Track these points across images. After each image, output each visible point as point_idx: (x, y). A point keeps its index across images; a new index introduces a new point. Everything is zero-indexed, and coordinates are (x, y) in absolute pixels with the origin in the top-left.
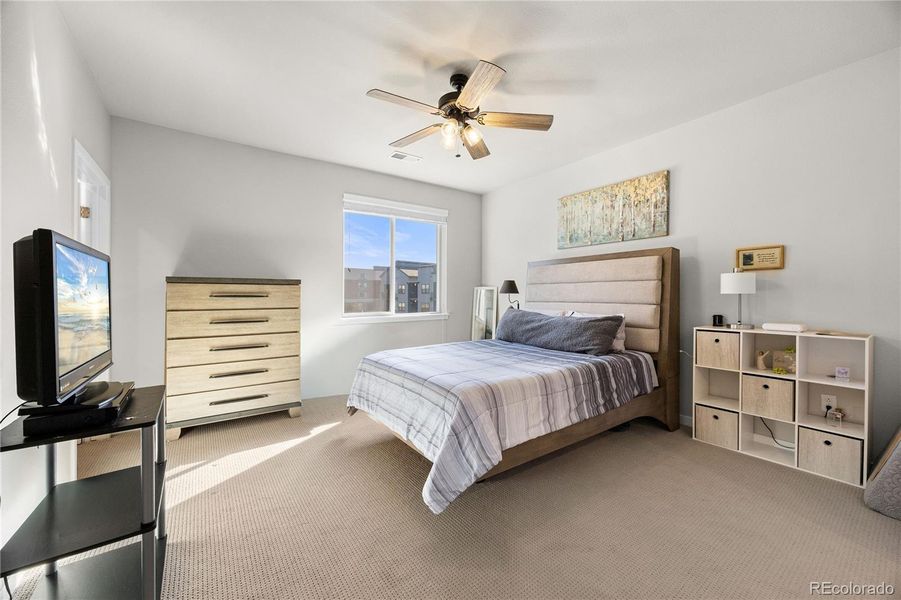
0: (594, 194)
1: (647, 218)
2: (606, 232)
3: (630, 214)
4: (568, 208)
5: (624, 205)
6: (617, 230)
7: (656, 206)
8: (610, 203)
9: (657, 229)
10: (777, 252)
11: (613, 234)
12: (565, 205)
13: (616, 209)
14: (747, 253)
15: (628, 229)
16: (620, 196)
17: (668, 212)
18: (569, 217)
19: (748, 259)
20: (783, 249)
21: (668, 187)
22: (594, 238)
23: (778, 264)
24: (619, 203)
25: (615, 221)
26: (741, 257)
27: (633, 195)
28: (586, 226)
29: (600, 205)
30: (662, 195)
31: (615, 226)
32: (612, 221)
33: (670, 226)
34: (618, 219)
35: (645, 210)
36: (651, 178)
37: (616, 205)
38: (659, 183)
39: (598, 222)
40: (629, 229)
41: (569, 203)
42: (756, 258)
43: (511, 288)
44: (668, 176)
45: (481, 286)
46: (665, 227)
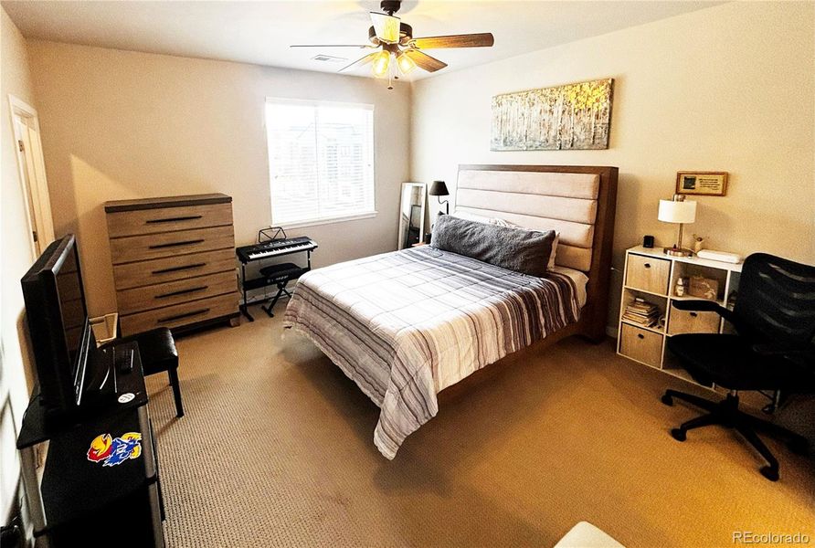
0: (532, 96)
1: (586, 128)
2: (542, 138)
3: (569, 122)
4: (504, 108)
5: (564, 112)
6: (555, 137)
7: (597, 117)
8: (549, 108)
9: (597, 141)
10: (720, 178)
11: (551, 141)
12: (500, 105)
13: (555, 115)
14: (689, 176)
15: (566, 138)
16: (560, 101)
17: (609, 124)
18: (504, 117)
19: (690, 182)
20: (726, 176)
21: (611, 97)
22: (530, 143)
23: (719, 192)
24: (558, 109)
25: (553, 127)
26: (682, 180)
27: (573, 102)
28: (522, 129)
29: (537, 108)
30: (605, 105)
31: (552, 133)
32: (550, 127)
33: (611, 140)
34: (556, 127)
35: (586, 120)
36: (594, 85)
37: (555, 110)
38: (602, 92)
39: (534, 126)
40: (568, 138)
41: (504, 101)
42: (697, 182)
43: (441, 189)
44: (612, 86)
45: (410, 181)
46: (605, 140)
